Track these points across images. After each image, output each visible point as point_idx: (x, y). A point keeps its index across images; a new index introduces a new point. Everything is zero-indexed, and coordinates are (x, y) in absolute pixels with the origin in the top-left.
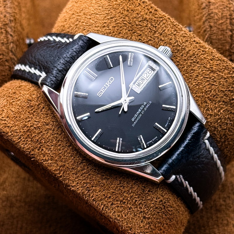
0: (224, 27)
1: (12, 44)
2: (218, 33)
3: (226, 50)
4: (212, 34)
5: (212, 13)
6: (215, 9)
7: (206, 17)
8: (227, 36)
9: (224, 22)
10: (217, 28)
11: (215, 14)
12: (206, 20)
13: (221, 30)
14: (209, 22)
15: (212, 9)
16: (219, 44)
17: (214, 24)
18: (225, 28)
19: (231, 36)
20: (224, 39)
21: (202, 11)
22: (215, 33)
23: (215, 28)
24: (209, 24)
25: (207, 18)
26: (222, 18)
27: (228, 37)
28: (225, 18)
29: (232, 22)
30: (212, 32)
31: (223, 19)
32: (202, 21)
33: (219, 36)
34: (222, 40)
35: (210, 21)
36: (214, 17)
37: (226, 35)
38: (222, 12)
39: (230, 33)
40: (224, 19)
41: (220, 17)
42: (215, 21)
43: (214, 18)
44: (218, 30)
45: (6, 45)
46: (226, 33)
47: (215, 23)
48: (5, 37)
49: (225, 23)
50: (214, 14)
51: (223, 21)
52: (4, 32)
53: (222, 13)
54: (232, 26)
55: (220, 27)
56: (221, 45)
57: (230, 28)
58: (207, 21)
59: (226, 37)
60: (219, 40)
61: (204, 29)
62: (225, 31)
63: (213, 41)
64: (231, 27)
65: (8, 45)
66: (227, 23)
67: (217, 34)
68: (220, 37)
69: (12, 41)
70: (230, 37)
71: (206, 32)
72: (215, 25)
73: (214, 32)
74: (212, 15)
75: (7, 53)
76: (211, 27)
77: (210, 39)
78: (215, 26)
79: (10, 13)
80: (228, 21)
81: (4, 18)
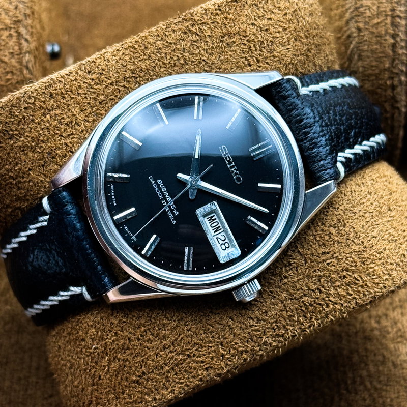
0: (381, 30)
1: (28, 55)
2: (371, 40)
3: (385, 70)
4: (361, 43)
5: (362, 6)
7: (352, 12)
8: (387, 45)
9: (381, 22)
10: (369, 31)
11: (367, 8)
12: (352, 18)
13: (375, 35)
14: (356, 22)
16: (372, 59)
17: (364, 26)
18: (383, 32)
19: (394, 46)
20: (381, 50)
21: (344, 3)
22: (366, 40)
24: (355, 25)
25: (353, 15)
26: (378, 14)
27: (388, 47)
28: (384, 16)
29: (395, 21)
30: (362, 39)
31: (380, 17)
32: (345, 19)
33: (372, 45)
34: (378, 52)
35: (358, 19)
36: (365, 13)
37: (385, 44)
38: (377, 5)
39: (392, 41)
40: (382, 16)
41: (376, 13)
42: (367, 20)
43: (364, 15)
44: (371, 36)
45: (18, 56)
46: (385, 40)
47: (366, 23)
48: (17, 44)
49: (383, 24)
50: (364, 8)
51: (379, 21)
52: (15, 34)
53: (378, 7)
54: (394, 28)
55: (375, 30)
56: (377, 61)
57: (392, 32)
58: (353, 20)
59: (385, 47)
60: (373, 52)
61: (348, 33)
62: (383, 37)
63: (363, 54)
64: (394, 30)
65: (21, 56)
66: (386, 24)
67: (369, 42)
68: (375, 47)
69: (28, 50)
70: (391, 48)
71: (351, 39)
72: (367, 27)
73: (365, 38)
74: (361, 9)
75: (19, 70)
76: (359, 30)
77: (357, 50)
78: (367, 29)
79: (25, 2)
80: (388, 20)
81: (15, 10)
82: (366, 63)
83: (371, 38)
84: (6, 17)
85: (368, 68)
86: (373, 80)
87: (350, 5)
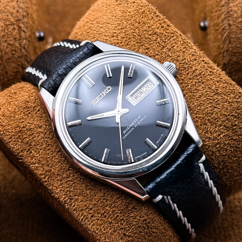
1: (24, 40)
4: (231, 33)
5: (231, 10)
6: (234, 7)
7: (225, 14)
10: (236, 26)
11: (235, 12)
12: (225, 18)
13: (240, 28)
14: (228, 20)
15: (231, 7)
16: (237, 43)
17: (233, 23)
21: (221, 9)
22: (234, 32)
23: (234, 27)
24: (228, 22)
25: (226, 16)
30: (231, 31)
32: (221, 19)
33: (238, 35)
35: (229, 19)
38: (241, 10)
41: (240, 15)
42: (234, 19)
43: (233, 16)
44: (237, 29)
45: (19, 41)
47: (234, 21)
48: (18, 34)
50: (233, 12)
52: (17, 28)
55: (239, 26)
56: (240, 44)
60: (238, 38)
61: (223, 27)
65: (21, 41)
67: (236, 32)
69: (25, 37)
71: (225, 31)
72: (234, 23)
73: (233, 30)
74: (231, 13)
75: (19, 49)
76: (230, 25)
77: (228, 37)
78: (234, 25)
79: (23, 8)
81: (17, 13)
82: (234, 45)
83: (237, 30)
84: (11, 17)
85: (234, 48)
86: (238, 56)
87: (224, 10)
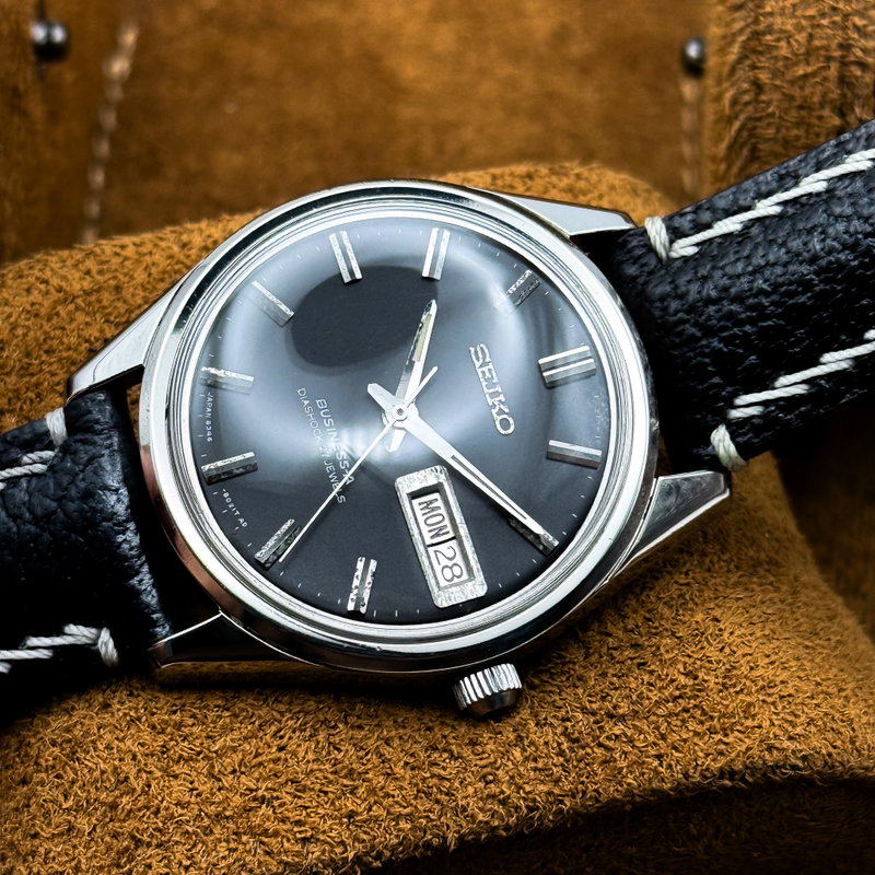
0: (814, 93)
2: (786, 114)
4: (760, 119)
5: (770, 30)
6: (781, 14)
7: (745, 42)
8: (823, 131)
9: (814, 74)
10: (783, 94)
11: (782, 36)
12: (745, 58)
13: (797, 103)
14: (754, 67)
15: (771, 14)
17: (772, 79)
18: (816, 99)
21: (728, 18)
22: (773, 115)
23: (776, 96)
24: (750, 74)
26: (808, 55)
27: (827, 135)
28: (821, 59)
29: (847, 73)
30: (763, 110)
31: (812, 60)
33: (788, 129)
34: (799, 144)
35: (760, 62)
36: (776, 47)
37: (818, 127)
38: (809, 30)
39: (837, 121)
40: (817, 58)
41: (802, 50)
42: (780, 64)
43: (775, 53)
44: (785, 105)
46: (820, 118)
47: (775, 73)
49: (818, 79)
50: (776, 36)
51: (809, 70)
53: (811, 37)
54: (844, 90)
55: (796, 92)
57: (839, 98)
58: (747, 64)
59: (818, 135)
60: (787, 143)
62: (814, 110)
63: (761, 146)
64: (844, 95)
66: (826, 79)
67: (780, 118)
68: (795, 132)
71: (738, 108)
72: (778, 82)
73: (771, 109)
74: (769, 39)
76: (758, 87)
77: (750, 135)
78: (777, 87)
80: (832, 69)
83: (787, 111)
